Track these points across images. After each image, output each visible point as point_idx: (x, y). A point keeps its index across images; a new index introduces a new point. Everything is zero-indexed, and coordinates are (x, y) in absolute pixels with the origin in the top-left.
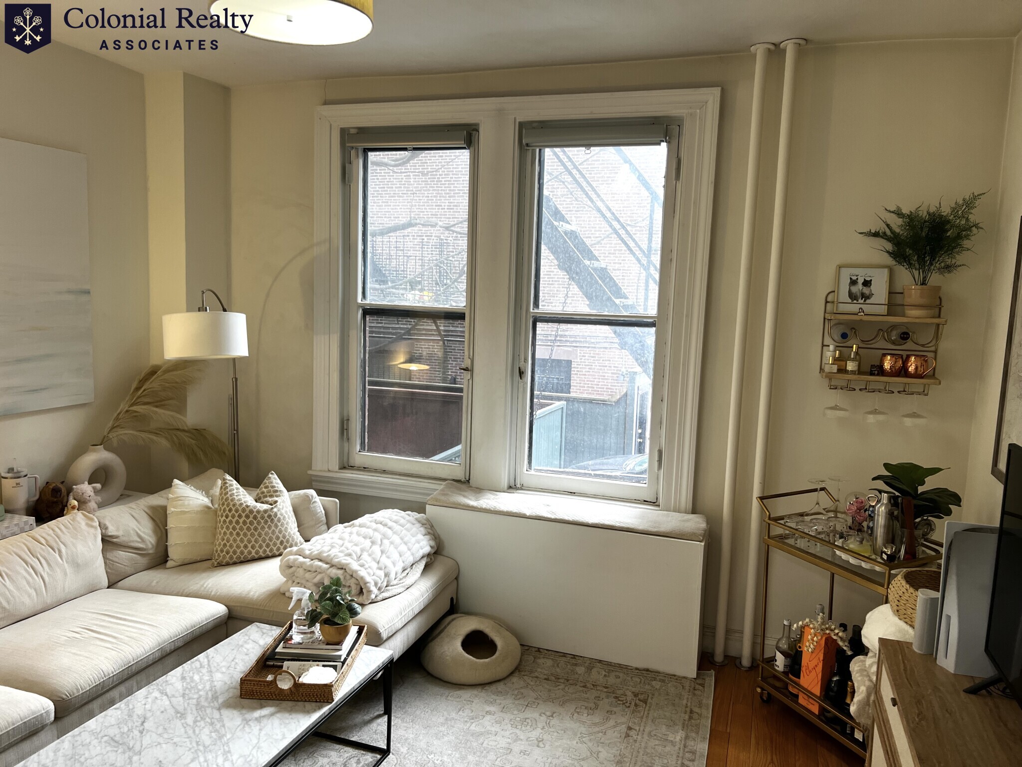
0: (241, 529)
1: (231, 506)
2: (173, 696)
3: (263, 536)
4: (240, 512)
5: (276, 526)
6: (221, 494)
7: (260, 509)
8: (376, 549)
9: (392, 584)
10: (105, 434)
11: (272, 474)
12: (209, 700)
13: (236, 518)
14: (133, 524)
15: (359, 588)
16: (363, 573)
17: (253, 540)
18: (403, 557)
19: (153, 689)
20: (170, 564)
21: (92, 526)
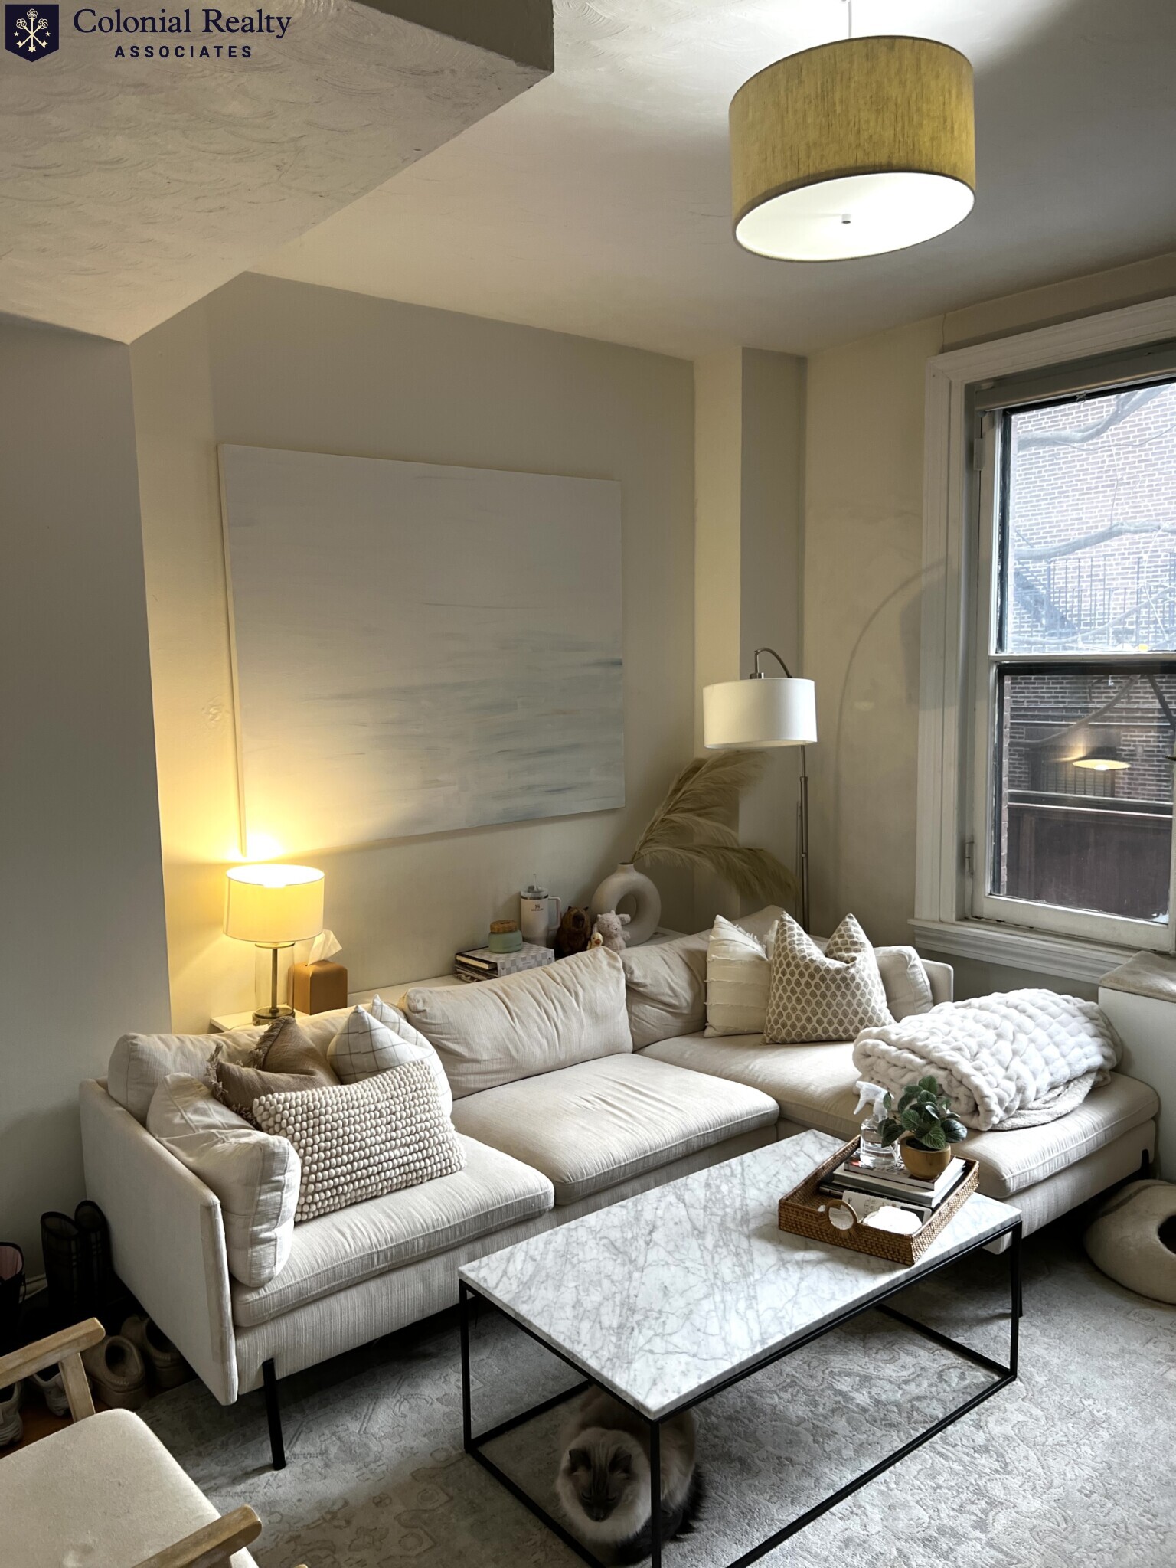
0: (803, 993)
1: (790, 959)
2: (692, 1206)
3: (835, 1007)
4: (802, 968)
5: (854, 995)
6: (777, 940)
7: (831, 967)
8: (1005, 1047)
9: (1029, 1106)
10: (637, 850)
11: (850, 917)
12: (737, 1222)
13: (797, 977)
14: (664, 972)
15: (972, 1104)
16: (978, 1080)
17: (819, 1011)
18: (1051, 1066)
19: (669, 1191)
20: (709, 1032)
21: (614, 967)
